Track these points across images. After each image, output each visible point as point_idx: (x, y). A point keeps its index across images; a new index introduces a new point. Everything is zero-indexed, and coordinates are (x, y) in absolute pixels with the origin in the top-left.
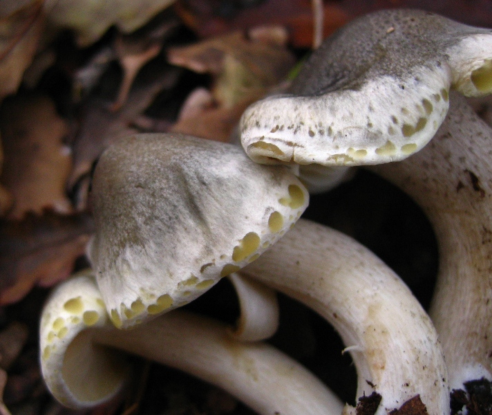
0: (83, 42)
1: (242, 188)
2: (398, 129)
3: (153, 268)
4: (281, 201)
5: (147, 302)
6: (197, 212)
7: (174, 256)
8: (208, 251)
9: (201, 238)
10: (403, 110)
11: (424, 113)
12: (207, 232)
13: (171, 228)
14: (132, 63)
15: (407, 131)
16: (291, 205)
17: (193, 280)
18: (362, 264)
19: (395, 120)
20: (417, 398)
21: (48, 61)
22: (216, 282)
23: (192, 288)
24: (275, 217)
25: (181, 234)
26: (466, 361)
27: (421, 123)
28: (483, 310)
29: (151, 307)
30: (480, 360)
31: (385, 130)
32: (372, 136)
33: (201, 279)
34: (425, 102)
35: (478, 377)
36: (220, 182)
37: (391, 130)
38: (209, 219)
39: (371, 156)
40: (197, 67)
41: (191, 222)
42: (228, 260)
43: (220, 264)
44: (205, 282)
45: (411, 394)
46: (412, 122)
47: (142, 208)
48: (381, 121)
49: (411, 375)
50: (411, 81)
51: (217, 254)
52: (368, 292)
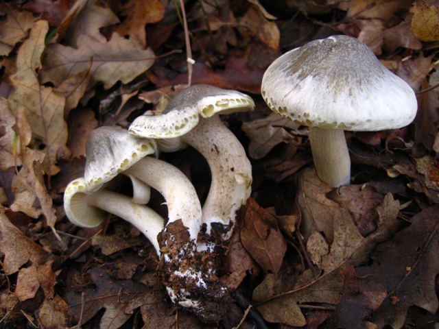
0: (107, 87)
1: (126, 144)
2: (174, 127)
3: (97, 169)
4: (138, 149)
5: (95, 180)
6: (112, 152)
7: (103, 165)
8: (113, 164)
9: (112, 160)
10: (177, 121)
11: (184, 122)
12: (114, 158)
13: (103, 156)
14: (126, 98)
15: (177, 128)
16: (141, 151)
17: (108, 173)
18: (174, 175)
19: (173, 124)
20: (181, 220)
21: (92, 94)
22: (116, 175)
23: (108, 176)
24: (134, 155)
25: (106, 158)
26: (213, 215)
27: (183, 126)
28: (220, 196)
29: (96, 182)
30: (219, 215)
31: (169, 128)
32: (164, 129)
33: (111, 173)
34: (186, 119)
35: (217, 221)
36: (119, 142)
37: (171, 128)
38: (115, 154)
39: (163, 136)
40: (148, 101)
41: (109, 155)
42: (119, 167)
43: (117, 169)
44: (112, 174)
45: (178, 218)
46: (179, 125)
47: (96, 150)
48: (169, 125)
49: (180, 212)
50: (182, 112)
51: (116, 165)
52: (172, 184)
